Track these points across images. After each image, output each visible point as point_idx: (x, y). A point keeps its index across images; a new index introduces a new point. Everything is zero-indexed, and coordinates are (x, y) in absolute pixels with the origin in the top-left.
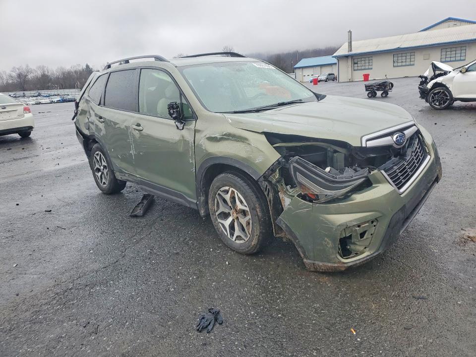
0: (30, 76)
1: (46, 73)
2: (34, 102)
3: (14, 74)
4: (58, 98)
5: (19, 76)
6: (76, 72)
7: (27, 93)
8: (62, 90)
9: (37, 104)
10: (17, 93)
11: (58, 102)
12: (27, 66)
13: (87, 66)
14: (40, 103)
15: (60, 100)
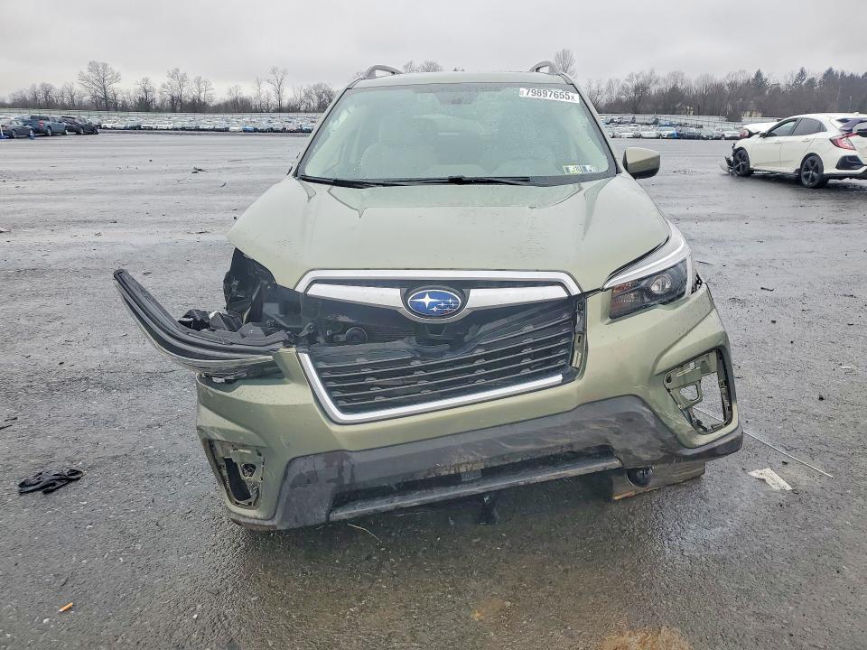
0: (654, 89)
1: (679, 85)
2: (631, 134)
3: (631, 85)
4: (672, 131)
5: (637, 89)
6: (732, 85)
7: (639, 118)
8: (696, 118)
9: (634, 137)
10: (625, 117)
11: (670, 137)
12: (652, 72)
13: (759, 75)
14: (640, 137)
15: (673, 135)
